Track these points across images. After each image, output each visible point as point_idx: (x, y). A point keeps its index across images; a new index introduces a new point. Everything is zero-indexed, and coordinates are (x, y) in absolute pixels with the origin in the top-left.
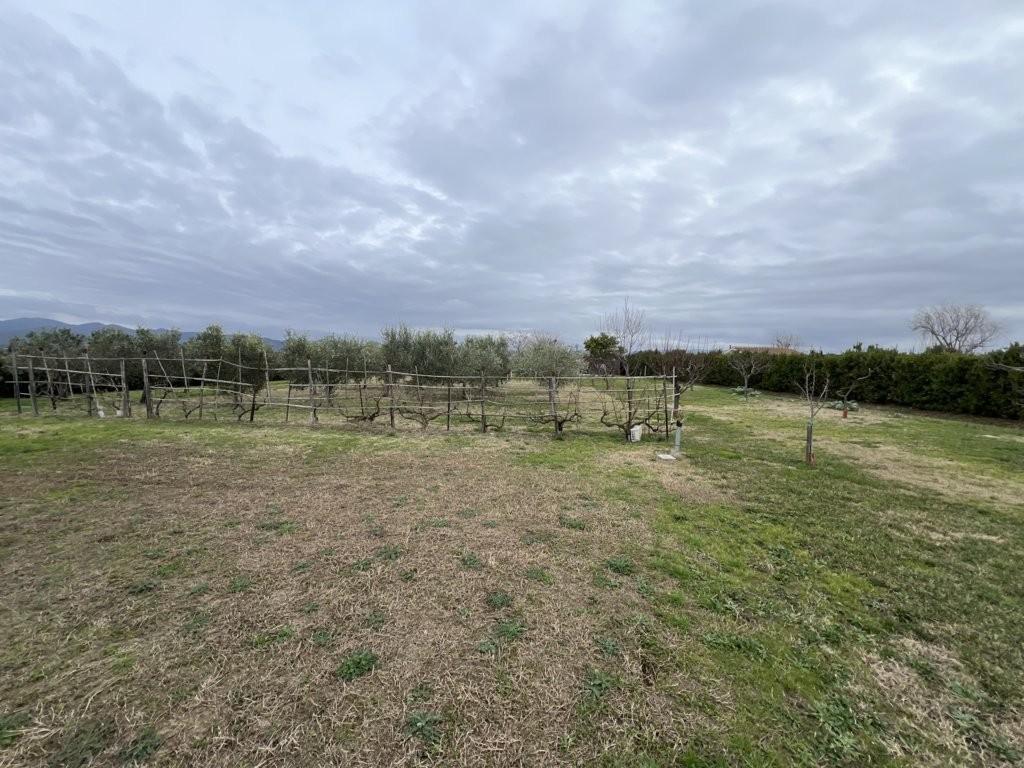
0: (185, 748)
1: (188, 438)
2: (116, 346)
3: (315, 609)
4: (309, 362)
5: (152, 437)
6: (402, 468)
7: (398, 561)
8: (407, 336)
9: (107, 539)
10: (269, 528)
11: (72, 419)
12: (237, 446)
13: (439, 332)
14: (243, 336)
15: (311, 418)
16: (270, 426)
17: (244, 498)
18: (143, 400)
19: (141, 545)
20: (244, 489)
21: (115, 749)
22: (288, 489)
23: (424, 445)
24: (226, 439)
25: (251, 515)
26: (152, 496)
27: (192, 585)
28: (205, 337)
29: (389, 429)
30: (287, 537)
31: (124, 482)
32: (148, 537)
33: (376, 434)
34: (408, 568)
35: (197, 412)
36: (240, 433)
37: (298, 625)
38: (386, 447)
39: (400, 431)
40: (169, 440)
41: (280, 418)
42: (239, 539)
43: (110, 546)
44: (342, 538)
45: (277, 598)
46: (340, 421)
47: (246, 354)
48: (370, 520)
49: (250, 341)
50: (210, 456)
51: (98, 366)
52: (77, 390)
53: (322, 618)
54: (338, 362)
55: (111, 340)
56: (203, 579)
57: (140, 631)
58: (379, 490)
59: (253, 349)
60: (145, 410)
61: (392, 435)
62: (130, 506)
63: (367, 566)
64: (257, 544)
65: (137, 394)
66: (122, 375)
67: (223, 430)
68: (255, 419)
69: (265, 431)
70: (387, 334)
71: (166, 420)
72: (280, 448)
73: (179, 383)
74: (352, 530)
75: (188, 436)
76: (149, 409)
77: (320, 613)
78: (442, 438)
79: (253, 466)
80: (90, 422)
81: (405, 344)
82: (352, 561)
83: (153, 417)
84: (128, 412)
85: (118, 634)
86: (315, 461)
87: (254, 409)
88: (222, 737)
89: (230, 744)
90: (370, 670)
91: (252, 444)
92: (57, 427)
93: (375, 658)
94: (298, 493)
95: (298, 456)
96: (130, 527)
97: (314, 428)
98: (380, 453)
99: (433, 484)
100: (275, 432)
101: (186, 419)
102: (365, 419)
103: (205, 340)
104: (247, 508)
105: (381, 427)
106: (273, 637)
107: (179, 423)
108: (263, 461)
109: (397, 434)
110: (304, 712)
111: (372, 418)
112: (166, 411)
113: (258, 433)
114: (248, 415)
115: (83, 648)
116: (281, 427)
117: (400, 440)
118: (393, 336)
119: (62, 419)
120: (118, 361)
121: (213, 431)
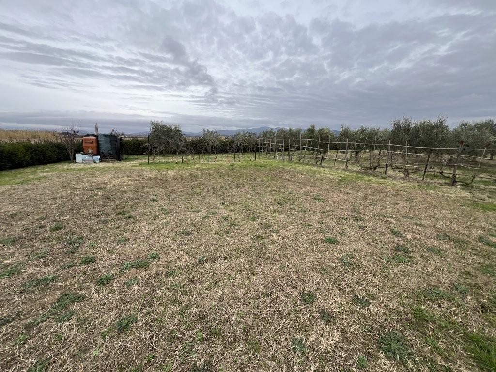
0: (284, 236)
1: (298, 168)
2: (283, 135)
3: (323, 223)
4: (347, 139)
5: (289, 166)
6: (382, 193)
7: (361, 222)
8: (408, 124)
9: (275, 191)
10: (316, 199)
11: (271, 159)
12: (314, 173)
13: (434, 120)
14: (323, 129)
15: (345, 166)
16: (327, 167)
17: (312, 189)
18: (288, 155)
19: (281, 194)
20: (312, 187)
21: (271, 229)
22: (327, 190)
23: (402, 185)
24: (310, 170)
25: (312, 194)
26: (286, 183)
27: (291, 207)
28: (309, 130)
29: (384, 175)
30: (321, 203)
31: (280, 178)
32: (283, 193)
33: (374, 176)
34: (363, 225)
35: (303, 160)
36: (316, 168)
37: (316, 225)
38: (378, 183)
39: (390, 177)
40: (293, 168)
41: (332, 165)
42: (306, 200)
43: (275, 192)
44: (341, 209)
45: (313, 217)
46: (359, 169)
47: (323, 137)
48: (354, 206)
49: (325, 130)
50: (304, 175)
51: (278, 142)
52: (272, 150)
53: (324, 226)
54: (362, 140)
55: (281, 133)
56: (295, 206)
57: (279, 212)
58: (365, 198)
59: (326, 134)
60: (288, 158)
61: (384, 178)
62: (281, 184)
63: (347, 219)
64: (311, 202)
65: (286, 153)
66: (283, 145)
67: (310, 167)
68: (322, 164)
69: (325, 169)
70: (394, 124)
71: (293, 162)
72: (329, 176)
73: (299, 148)
74: (345, 208)
75: (299, 167)
76: (289, 158)
77: (324, 225)
78: (416, 184)
79: (317, 180)
80: (274, 160)
81: (407, 129)
82: (341, 216)
83: (290, 160)
84: (284, 158)
85: (274, 211)
86: (341, 183)
87: (323, 159)
88: (291, 238)
89: (292, 240)
90: (334, 243)
91: (319, 173)
92: (267, 161)
93: (337, 241)
94: (330, 192)
95: (334, 180)
96: (280, 190)
97: (345, 170)
98: (373, 185)
99: (396, 202)
100: (328, 170)
101: (299, 162)
102: (371, 169)
103: (309, 131)
104: (311, 192)
105: (378, 174)
106: (308, 225)
107: (297, 163)
108: (321, 179)
109: (388, 178)
110: (312, 243)
111: (375, 169)
112: (294, 158)
113: (322, 169)
114: (320, 162)
115: (267, 211)
116: (331, 168)
117: (387, 181)
118: (398, 124)
119: (268, 159)
120: (282, 140)
121: (307, 167)
